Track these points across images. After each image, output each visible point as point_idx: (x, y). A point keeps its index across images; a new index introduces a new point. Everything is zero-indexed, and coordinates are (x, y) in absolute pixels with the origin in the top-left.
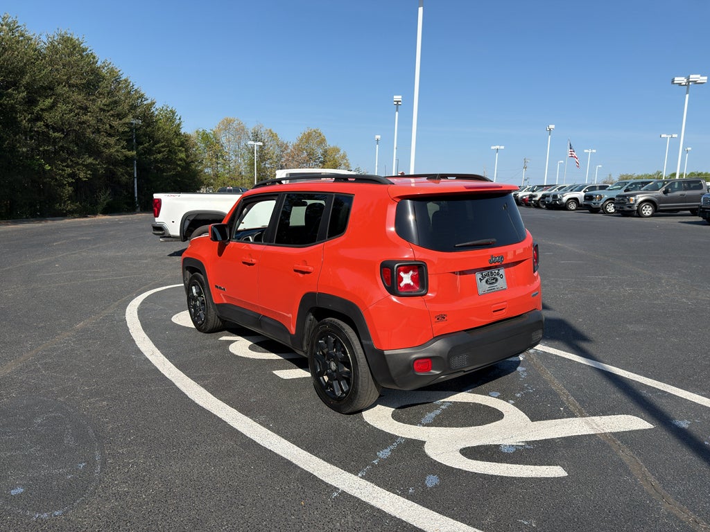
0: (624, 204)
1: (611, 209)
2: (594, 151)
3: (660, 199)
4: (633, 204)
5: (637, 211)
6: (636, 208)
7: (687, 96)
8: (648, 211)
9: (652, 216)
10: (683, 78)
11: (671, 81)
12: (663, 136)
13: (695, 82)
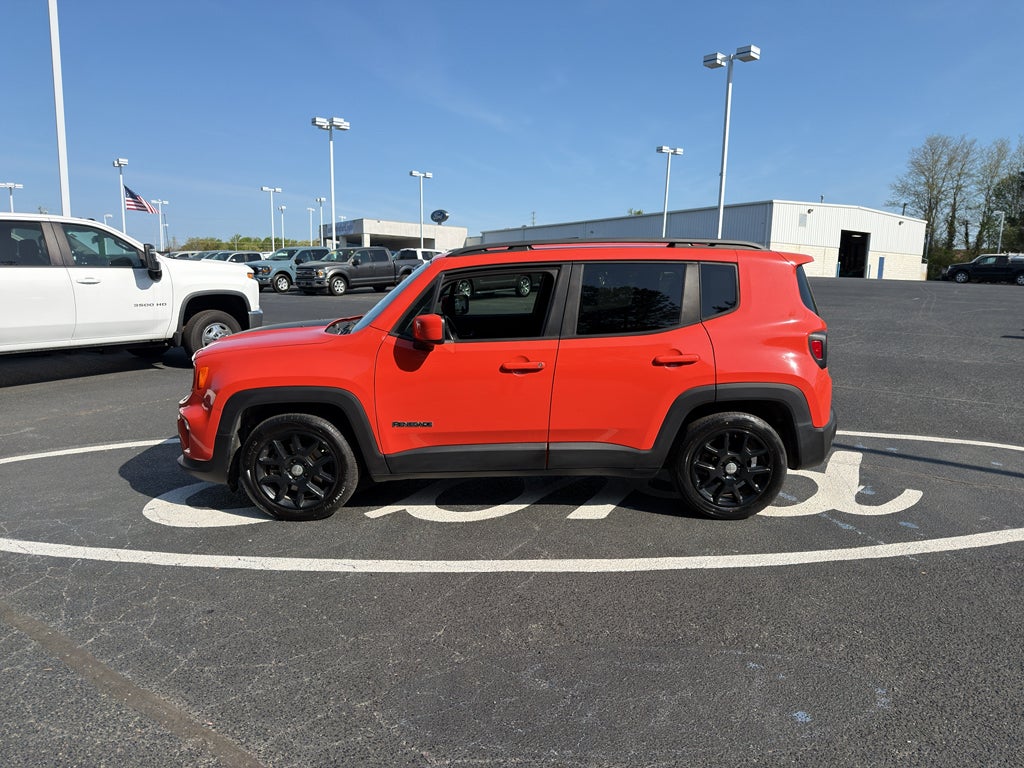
0: (312, 278)
1: (283, 285)
2: (166, 202)
3: (350, 271)
4: (323, 279)
5: (329, 287)
6: (327, 284)
7: (331, 142)
8: (340, 287)
9: (345, 293)
10: (325, 120)
11: (311, 121)
12: (264, 188)
13: (338, 127)
